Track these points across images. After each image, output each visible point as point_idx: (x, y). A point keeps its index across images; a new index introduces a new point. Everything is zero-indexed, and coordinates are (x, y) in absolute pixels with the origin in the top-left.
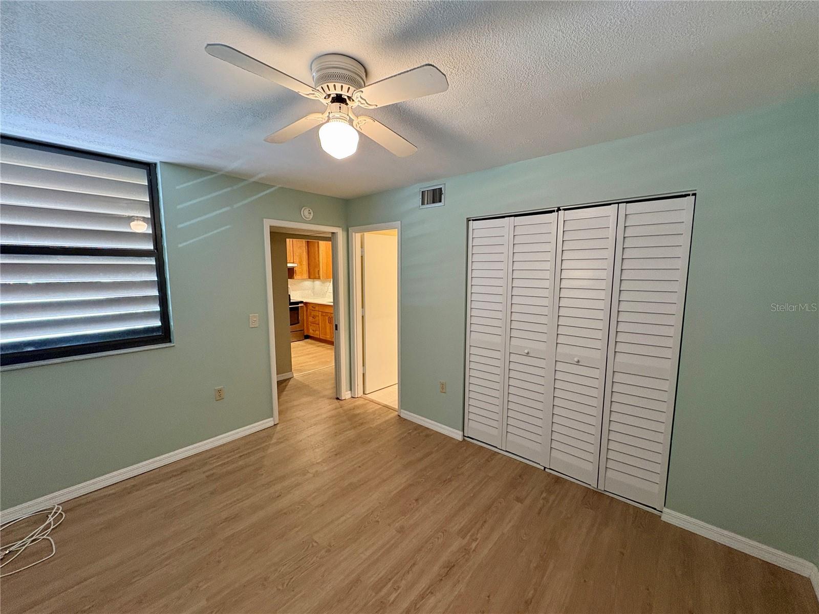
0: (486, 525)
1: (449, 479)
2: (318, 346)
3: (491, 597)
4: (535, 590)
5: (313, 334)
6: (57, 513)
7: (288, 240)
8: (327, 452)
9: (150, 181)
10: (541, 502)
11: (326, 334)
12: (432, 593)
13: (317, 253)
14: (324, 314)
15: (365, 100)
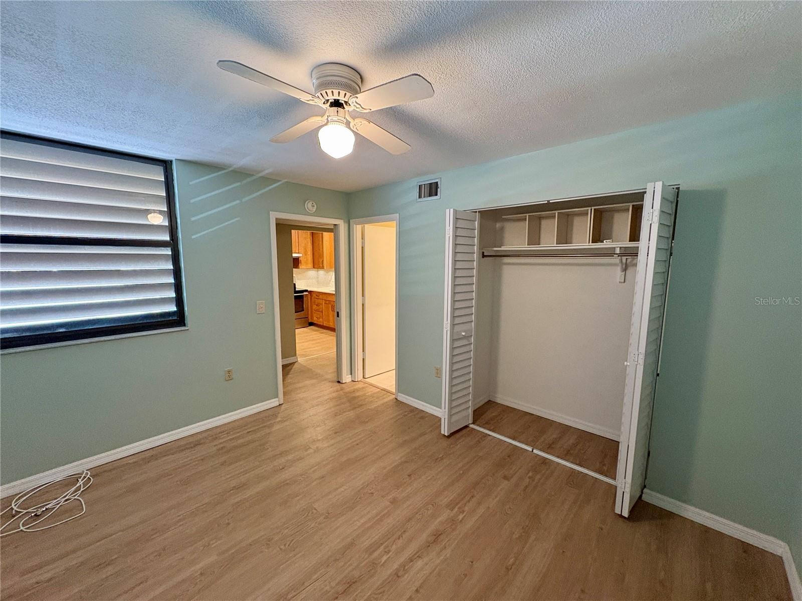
0: (474, 499)
1: (440, 457)
2: (322, 333)
3: (474, 562)
4: (516, 559)
5: (317, 322)
6: (86, 477)
7: (293, 231)
8: (328, 430)
9: (166, 177)
10: (528, 480)
11: (329, 321)
12: (420, 557)
13: (321, 243)
14: (328, 302)
15: (360, 105)
